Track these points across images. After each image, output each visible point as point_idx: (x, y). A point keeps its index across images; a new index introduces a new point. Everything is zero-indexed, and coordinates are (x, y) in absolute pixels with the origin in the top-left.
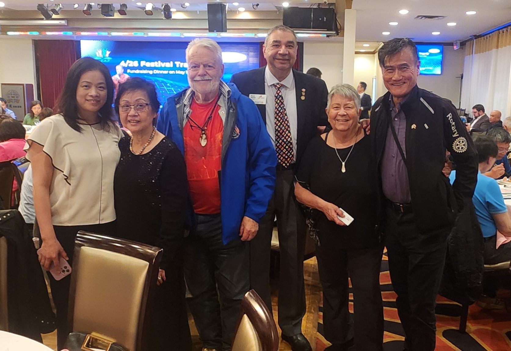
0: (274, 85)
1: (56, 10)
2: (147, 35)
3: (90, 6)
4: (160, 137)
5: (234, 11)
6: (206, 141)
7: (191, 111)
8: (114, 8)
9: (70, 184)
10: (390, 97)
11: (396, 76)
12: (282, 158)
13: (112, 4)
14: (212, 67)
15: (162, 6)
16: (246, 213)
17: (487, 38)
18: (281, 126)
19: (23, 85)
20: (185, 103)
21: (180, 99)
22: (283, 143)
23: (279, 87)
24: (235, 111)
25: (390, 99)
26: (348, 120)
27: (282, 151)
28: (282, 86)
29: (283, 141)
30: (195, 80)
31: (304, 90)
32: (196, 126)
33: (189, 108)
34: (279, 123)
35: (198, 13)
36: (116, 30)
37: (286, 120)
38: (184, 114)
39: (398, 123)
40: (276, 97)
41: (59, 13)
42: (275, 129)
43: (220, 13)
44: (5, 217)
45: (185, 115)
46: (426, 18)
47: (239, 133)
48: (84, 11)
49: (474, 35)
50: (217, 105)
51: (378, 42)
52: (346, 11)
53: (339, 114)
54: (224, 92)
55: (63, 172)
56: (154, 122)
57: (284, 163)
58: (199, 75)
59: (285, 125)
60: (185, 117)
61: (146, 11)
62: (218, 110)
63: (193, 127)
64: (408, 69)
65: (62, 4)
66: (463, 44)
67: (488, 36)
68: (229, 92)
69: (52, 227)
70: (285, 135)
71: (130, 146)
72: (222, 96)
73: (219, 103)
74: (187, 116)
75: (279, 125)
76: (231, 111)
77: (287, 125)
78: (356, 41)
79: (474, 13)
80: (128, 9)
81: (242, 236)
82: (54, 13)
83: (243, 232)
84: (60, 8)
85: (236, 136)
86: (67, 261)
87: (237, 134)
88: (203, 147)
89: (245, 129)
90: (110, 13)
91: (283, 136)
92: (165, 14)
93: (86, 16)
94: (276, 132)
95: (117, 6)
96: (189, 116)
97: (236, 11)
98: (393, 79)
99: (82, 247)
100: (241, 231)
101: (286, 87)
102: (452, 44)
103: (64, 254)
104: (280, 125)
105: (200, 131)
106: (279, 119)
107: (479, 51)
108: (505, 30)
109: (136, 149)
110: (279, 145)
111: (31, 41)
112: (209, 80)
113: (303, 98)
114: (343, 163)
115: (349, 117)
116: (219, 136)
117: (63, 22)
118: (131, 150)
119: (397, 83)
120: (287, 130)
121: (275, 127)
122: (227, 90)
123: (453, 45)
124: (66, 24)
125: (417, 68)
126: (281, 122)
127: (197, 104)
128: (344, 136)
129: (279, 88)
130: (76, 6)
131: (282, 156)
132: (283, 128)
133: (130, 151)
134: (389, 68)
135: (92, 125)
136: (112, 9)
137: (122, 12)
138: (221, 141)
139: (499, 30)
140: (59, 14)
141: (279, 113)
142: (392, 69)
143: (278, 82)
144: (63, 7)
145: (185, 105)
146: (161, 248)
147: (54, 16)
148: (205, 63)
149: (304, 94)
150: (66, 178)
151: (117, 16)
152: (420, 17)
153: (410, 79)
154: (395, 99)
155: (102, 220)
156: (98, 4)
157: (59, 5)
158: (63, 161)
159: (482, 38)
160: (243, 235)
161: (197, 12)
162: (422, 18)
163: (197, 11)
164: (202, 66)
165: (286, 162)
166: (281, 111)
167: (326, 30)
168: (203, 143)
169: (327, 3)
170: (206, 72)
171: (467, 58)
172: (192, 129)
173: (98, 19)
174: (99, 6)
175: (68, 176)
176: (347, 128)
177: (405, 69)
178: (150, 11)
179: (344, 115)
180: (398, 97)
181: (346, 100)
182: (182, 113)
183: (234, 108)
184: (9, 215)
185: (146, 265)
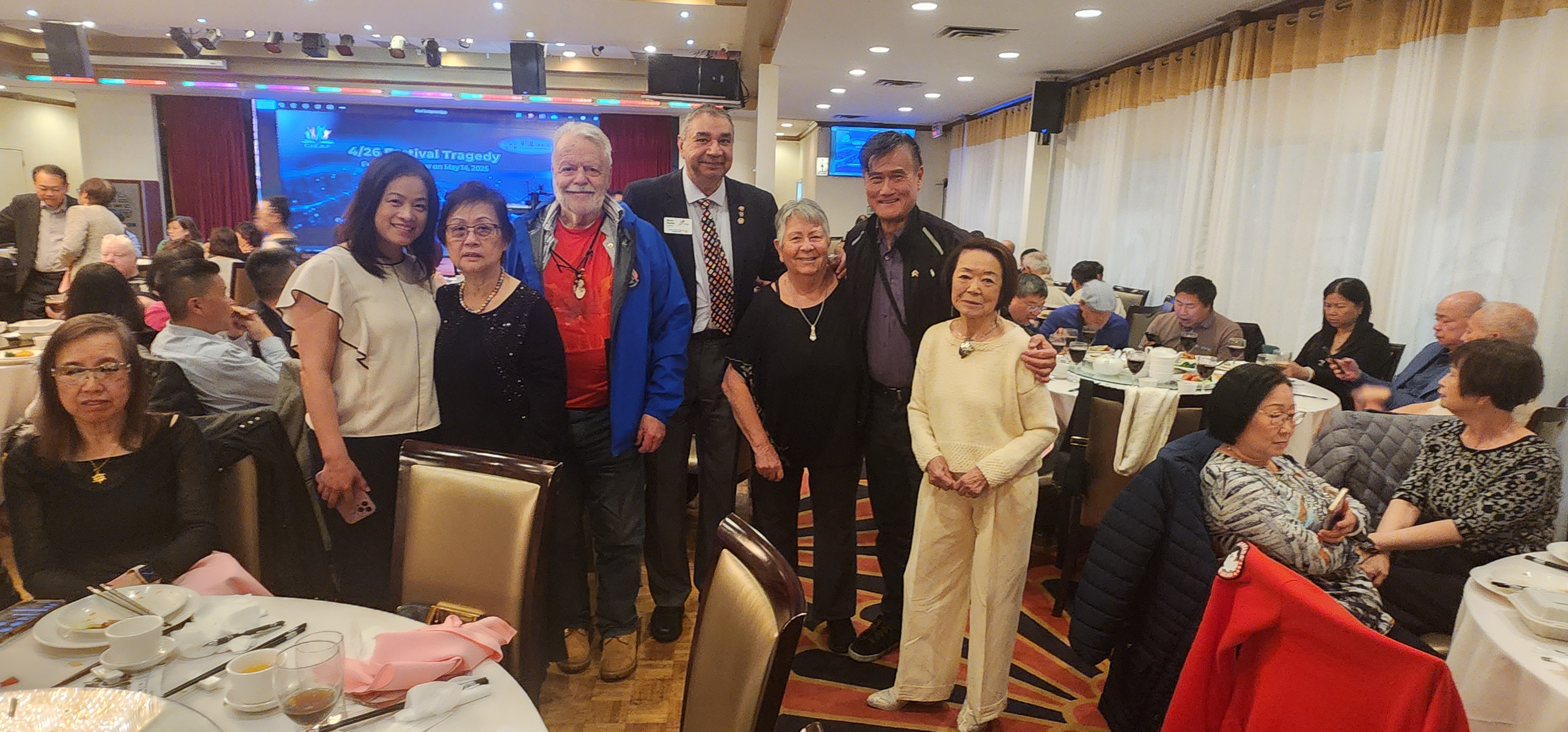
0: (697, 202)
1: (208, 40)
2: (390, 94)
3: (279, 37)
4: (511, 284)
5: (557, 57)
6: (584, 290)
7: (556, 241)
8: (328, 41)
9: (367, 368)
10: (877, 223)
11: (885, 188)
12: (721, 320)
13: (324, 34)
14: (597, 171)
15: (423, 42)
16: (646, 409)
17: (986, 121)
18: (718, 269)
19: (138, 182)
20: (545, 228)
21: (535, 220)
22: (721, 297)
23: (706, 206)
24: (630, 244)
25: (877, 227)
26: (814, 258)
27: (721, 309)
28: (712, 202)
29: (721, 293)
30: (567, 192)
31: (741, 208)
32: (565, 265)
33: (552, 235)
34: (714, 265)
35: (488, 57)
36: (326, 82)
37: (723, 258)
38: (545, 246)
39: (890, 263)
40: (705, 222)
41: (215, 45)
42: (708, 274)
43: (535, 60)
44: (251, 422)
45: (547, 248)
46: (893, 84)
47: (638, 278)
48: (266, 44)
49: (965, 114)
50: (600, 233)
51: (807, 120)
52: (762, 67)
53: (802, 248)
54: (613, 213)
55: (356, 348)
56: (502, 260)
57: (724, 327)
58: (576, 184)
59: (722, 267)
60: (548, 251)
61: (391, 50)
62: (601, 241)
63: (561, 268)
64: (904, 179)
65: (221, 30)
66: (947, 128)
67: (989, 116)
68: (621, 212)
69: (342, 439)
70: (724, 283)
71: (461, 299)
72: (607, 219)
73: (603, 229)
74: (550, 249)
75: (713, 267)
76: (624, 243)
77: (725, 266)
78: (778, 118)
79: (970, 79)
80: (354, 45)
81: (641, 445)
82: (204, 46)
83: (643, 439)
84: (217, 37)
85: (632, 284)
86: (368, 493)
87: (635, 281)
88: (579, 300)
89: (647, 272)
90: (321, 51)
91: (721, 285)
92: (429, 57)
93: (271, 55)
94: (709, 278)
95: (334, 39)
96: (553, 249)
97: (559, 57)
98: (881, 193)
99: (413, 467)
100: (640, 438)
101: (717, 205)
102: (928, 128)
103: (363, 482)
104: (716, 267)
105: (574, 275)
106: (714, 258)
107: (974, 142)
108: (1016, 108)
109: (474, 304)
110: (716, 301)
111: (149, 99)
112: (590, 193)
113: (741, 221)
114: (813, 328)
115: (817, 251)
116: (606, 283)
117: (219, 64)
118: (463, 305)
119: (888, 198)
120: (726, 275)
121: (708, 271)
122: (619, 210)
123: (931, 130)
124: (225, 68)
125: (917, 178)
126: (716, 262)
127: (566, 229)
128: (807, 283)
129: (707, 208)
130: (250, 34)
131: (721, 317)
132: (721, 272)
133: (462, 307)
134: (875, 176)
135: (395, 266)
136: (325, 44)
137: (344, 50)
138: (611, 291)
139: (1005, 108)
140: (215, 49)
141: (711, 249)
142: (880, 177)
143: (704, 197)
144: (224, 35)
145: (545, 232)
146: (559, 462)
147: (204, 52)
148: (585, 164)
149: (742, 214)
150: (362, 357)
151: (333, 56)
152: (884, 82)
153: (906, 194)
154: (884, 226)
155: (421, 425)
156: (296, 34)
157: (215, 30)
158: (356, 329)
159: (979, 120)
160: (643, 444)
161: (486, 57)
162: (886, 84)
163: (485, 54)
164: (581, 169)
165: (727, 326)
166: (715, 245)
167: (724, 97)
168: (580, 293)
169: (727, 50)
170: (588, 179)
171: (954, 153)
172: (560, 270)
173: (295, 60)
174: (296, 36)
175: (365, 353)
176: (815, 270)
177: (899, 178)
178: (400, 50)
179: (811, 250)
180: (890, 220)
181: (811, 225)
182: (541, 245)
183: (629, 238)
184: (257, 418)
185: (534, 491)
